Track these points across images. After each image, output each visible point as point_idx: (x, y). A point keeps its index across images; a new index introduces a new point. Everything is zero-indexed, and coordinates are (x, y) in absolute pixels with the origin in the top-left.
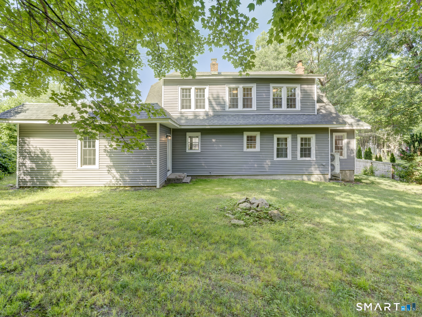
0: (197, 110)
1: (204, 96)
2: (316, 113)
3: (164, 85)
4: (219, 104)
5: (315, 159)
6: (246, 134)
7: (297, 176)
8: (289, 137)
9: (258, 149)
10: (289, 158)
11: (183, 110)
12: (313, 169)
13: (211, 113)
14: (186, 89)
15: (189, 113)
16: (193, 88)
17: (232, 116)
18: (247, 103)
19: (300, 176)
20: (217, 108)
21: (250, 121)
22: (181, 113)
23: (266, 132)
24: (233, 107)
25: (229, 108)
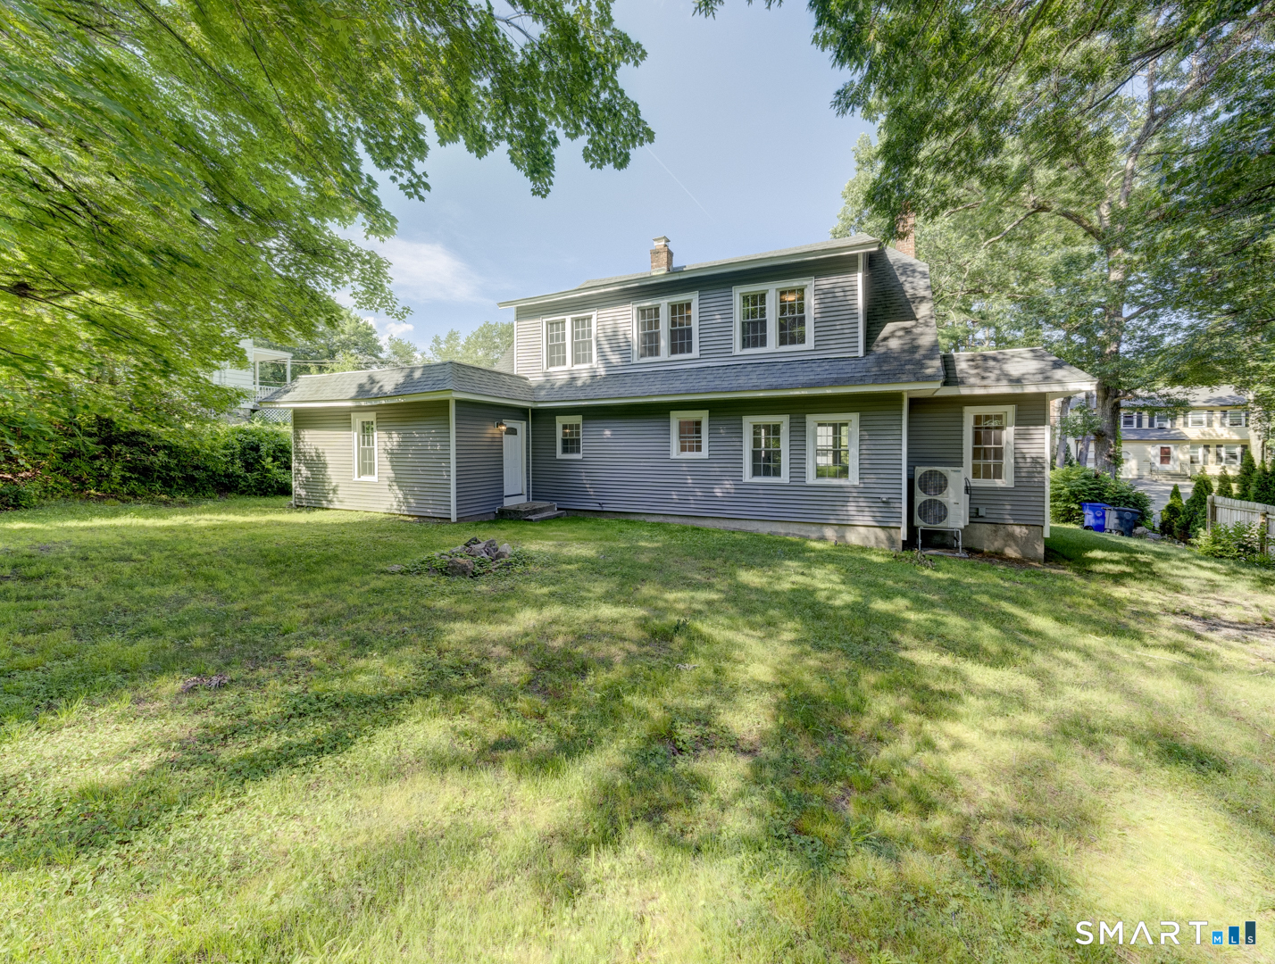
0: (577, 367)
1: (590, 335)
2: (861, 353)
3: (517, 319)
4: (616, 348)
5: (857, 483)
6: (676, 418)
7: (808, 528)
8: (784, 421)
9: (704, 454)
10: (785, 478)
11: (551, 369)
12: (852, 508)
13: (602, 372)
14: (557, 323)
15: (560, 373)
16: (568, 319)
17: (645, 374)
18: (681, 341)
19: (814, 528)
20: (615, 358)
21: (678, 385)
22: (547, 374)
23: (727, 411)
24: (651, 355)
25: (642, 356)
